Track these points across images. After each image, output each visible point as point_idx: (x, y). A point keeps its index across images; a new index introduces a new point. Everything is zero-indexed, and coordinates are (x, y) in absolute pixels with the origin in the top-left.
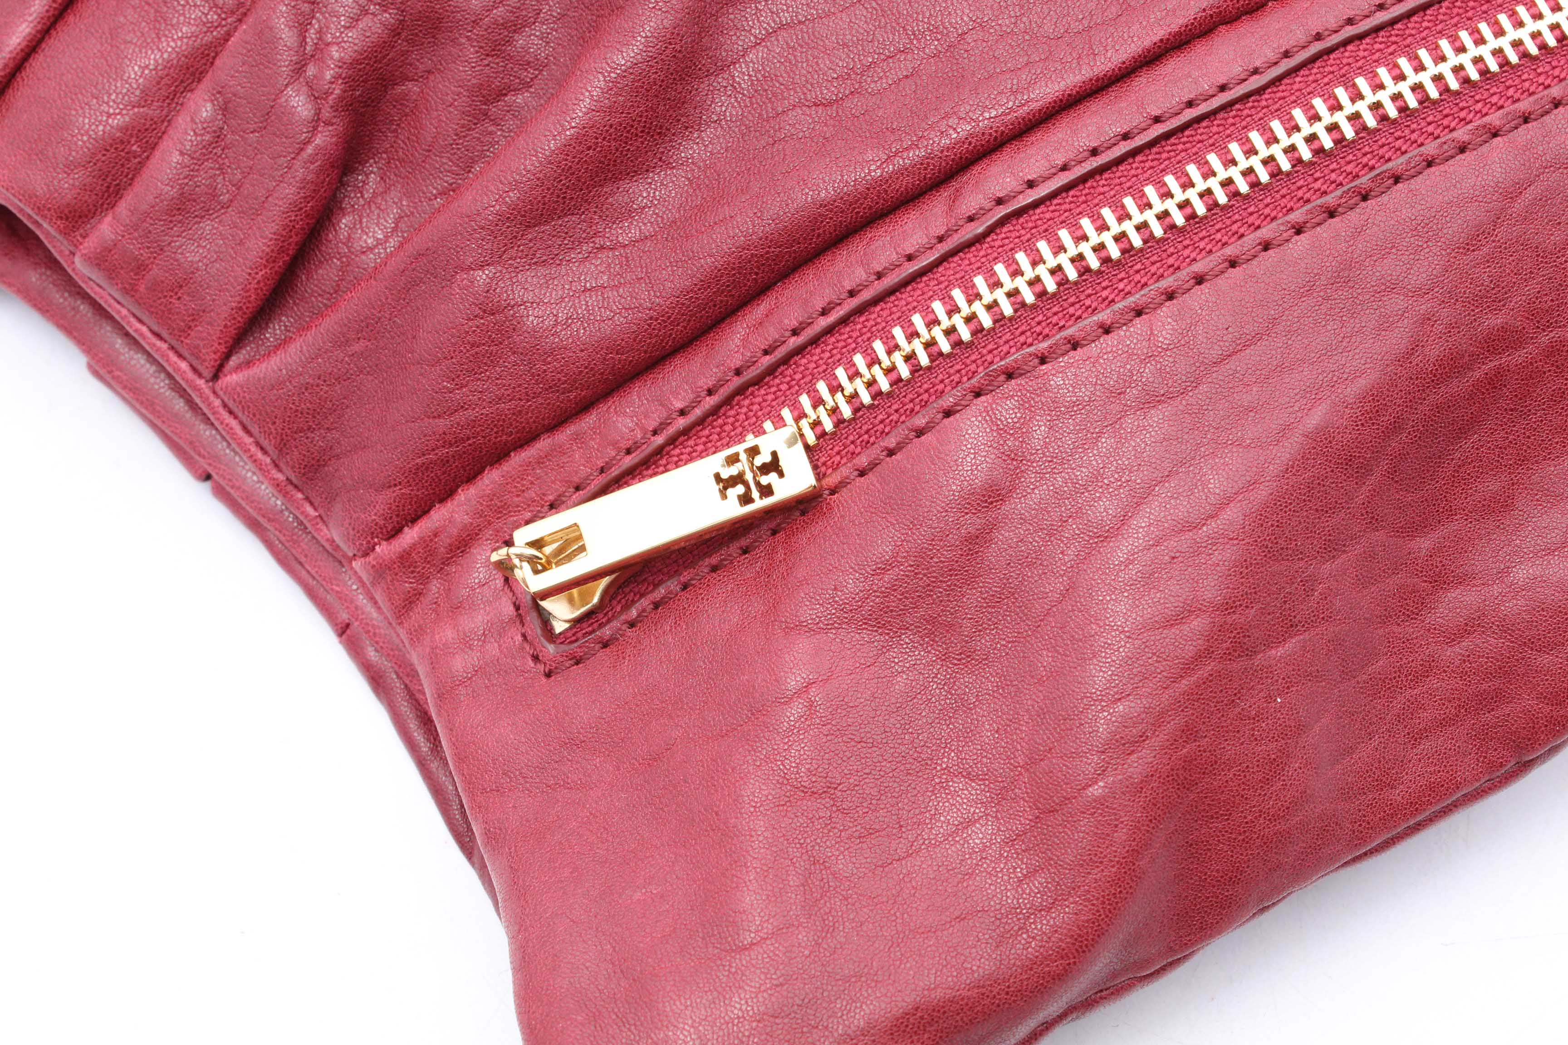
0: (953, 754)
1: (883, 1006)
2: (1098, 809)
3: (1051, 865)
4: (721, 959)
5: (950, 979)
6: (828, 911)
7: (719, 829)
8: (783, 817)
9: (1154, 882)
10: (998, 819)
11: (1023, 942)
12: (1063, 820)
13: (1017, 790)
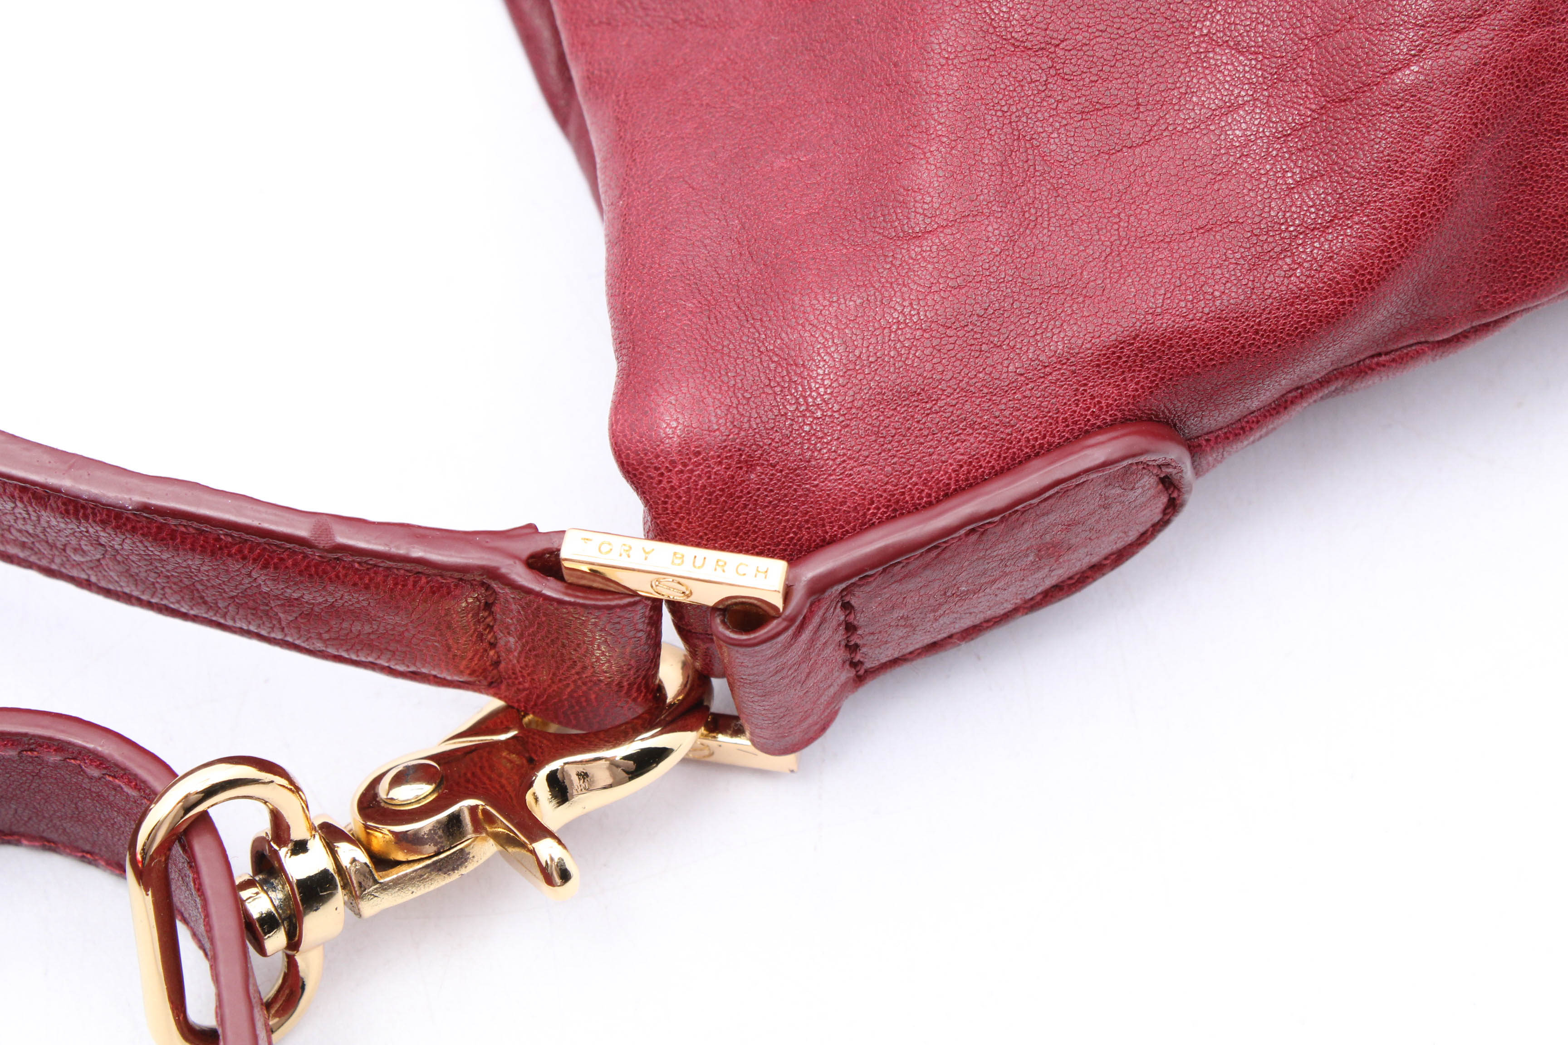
0: (1218, 17)
1: (1090, 329)
2: (1407, 101)
3: (1334, 171)
4: (882, 248)
5: (1183, 304)
6: (1030, 201)
7: (897, 84)
8: (984, 74)
9: (1470, 209)
10: (1270, 106)
11: (1285, 267)
12: (1357, 112)
13: (1299, 70)
